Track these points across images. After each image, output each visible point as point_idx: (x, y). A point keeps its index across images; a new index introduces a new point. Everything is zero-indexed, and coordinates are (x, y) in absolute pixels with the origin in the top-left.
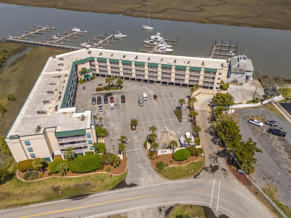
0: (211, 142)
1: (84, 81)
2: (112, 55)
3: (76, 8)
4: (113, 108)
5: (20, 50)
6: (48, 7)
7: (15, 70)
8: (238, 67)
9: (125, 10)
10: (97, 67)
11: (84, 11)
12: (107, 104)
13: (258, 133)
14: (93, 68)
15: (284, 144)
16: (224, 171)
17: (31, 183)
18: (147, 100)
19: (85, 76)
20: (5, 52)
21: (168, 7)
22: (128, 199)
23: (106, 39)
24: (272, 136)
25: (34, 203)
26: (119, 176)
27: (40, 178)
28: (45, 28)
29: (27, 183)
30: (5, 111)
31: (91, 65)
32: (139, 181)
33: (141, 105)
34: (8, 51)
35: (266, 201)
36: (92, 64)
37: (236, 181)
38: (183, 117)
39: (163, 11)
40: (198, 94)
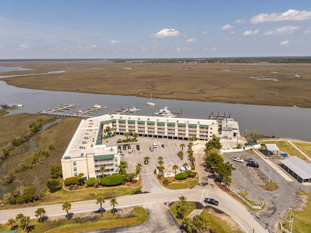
0: (204, 170)
1: (107, 137)
2: (130, 118)
3: (95, 92)
4: (130, 152)
5: (52, 120)
6: (72, 91)
7: (50, 132)
8: (227, 126)
9: (137, 93)
10: (118, 127)
11: (103, 94)
12: (126, 150)
13: (239, 166)
14: (114, 127)
15: (257, 172)
16: (212, 185)
17: (74, 192)
18: (156, 148)
19: (108, 134)
20: (41, 120)
21: (174, 90)
22: (143, 199)
23: (122, 112)
24: (249, 167)
25: (77, 201)
26: (137, 188)
27: (80, 189)
28: (71, 106)
29: (72, 192)
30: (48, 156)
31: (113, 126)
32: (150, 190)
33: (152, 150)
34: (43, 120)
35: (239, 199)
36: (114, 124)
37: (220, 190)
38: (184, 157)
39: (170, 93)
40: (196, 144)
